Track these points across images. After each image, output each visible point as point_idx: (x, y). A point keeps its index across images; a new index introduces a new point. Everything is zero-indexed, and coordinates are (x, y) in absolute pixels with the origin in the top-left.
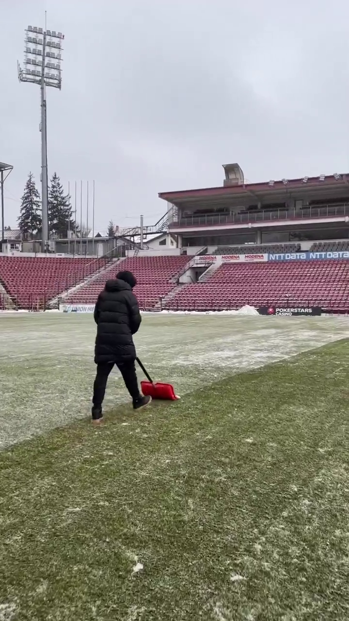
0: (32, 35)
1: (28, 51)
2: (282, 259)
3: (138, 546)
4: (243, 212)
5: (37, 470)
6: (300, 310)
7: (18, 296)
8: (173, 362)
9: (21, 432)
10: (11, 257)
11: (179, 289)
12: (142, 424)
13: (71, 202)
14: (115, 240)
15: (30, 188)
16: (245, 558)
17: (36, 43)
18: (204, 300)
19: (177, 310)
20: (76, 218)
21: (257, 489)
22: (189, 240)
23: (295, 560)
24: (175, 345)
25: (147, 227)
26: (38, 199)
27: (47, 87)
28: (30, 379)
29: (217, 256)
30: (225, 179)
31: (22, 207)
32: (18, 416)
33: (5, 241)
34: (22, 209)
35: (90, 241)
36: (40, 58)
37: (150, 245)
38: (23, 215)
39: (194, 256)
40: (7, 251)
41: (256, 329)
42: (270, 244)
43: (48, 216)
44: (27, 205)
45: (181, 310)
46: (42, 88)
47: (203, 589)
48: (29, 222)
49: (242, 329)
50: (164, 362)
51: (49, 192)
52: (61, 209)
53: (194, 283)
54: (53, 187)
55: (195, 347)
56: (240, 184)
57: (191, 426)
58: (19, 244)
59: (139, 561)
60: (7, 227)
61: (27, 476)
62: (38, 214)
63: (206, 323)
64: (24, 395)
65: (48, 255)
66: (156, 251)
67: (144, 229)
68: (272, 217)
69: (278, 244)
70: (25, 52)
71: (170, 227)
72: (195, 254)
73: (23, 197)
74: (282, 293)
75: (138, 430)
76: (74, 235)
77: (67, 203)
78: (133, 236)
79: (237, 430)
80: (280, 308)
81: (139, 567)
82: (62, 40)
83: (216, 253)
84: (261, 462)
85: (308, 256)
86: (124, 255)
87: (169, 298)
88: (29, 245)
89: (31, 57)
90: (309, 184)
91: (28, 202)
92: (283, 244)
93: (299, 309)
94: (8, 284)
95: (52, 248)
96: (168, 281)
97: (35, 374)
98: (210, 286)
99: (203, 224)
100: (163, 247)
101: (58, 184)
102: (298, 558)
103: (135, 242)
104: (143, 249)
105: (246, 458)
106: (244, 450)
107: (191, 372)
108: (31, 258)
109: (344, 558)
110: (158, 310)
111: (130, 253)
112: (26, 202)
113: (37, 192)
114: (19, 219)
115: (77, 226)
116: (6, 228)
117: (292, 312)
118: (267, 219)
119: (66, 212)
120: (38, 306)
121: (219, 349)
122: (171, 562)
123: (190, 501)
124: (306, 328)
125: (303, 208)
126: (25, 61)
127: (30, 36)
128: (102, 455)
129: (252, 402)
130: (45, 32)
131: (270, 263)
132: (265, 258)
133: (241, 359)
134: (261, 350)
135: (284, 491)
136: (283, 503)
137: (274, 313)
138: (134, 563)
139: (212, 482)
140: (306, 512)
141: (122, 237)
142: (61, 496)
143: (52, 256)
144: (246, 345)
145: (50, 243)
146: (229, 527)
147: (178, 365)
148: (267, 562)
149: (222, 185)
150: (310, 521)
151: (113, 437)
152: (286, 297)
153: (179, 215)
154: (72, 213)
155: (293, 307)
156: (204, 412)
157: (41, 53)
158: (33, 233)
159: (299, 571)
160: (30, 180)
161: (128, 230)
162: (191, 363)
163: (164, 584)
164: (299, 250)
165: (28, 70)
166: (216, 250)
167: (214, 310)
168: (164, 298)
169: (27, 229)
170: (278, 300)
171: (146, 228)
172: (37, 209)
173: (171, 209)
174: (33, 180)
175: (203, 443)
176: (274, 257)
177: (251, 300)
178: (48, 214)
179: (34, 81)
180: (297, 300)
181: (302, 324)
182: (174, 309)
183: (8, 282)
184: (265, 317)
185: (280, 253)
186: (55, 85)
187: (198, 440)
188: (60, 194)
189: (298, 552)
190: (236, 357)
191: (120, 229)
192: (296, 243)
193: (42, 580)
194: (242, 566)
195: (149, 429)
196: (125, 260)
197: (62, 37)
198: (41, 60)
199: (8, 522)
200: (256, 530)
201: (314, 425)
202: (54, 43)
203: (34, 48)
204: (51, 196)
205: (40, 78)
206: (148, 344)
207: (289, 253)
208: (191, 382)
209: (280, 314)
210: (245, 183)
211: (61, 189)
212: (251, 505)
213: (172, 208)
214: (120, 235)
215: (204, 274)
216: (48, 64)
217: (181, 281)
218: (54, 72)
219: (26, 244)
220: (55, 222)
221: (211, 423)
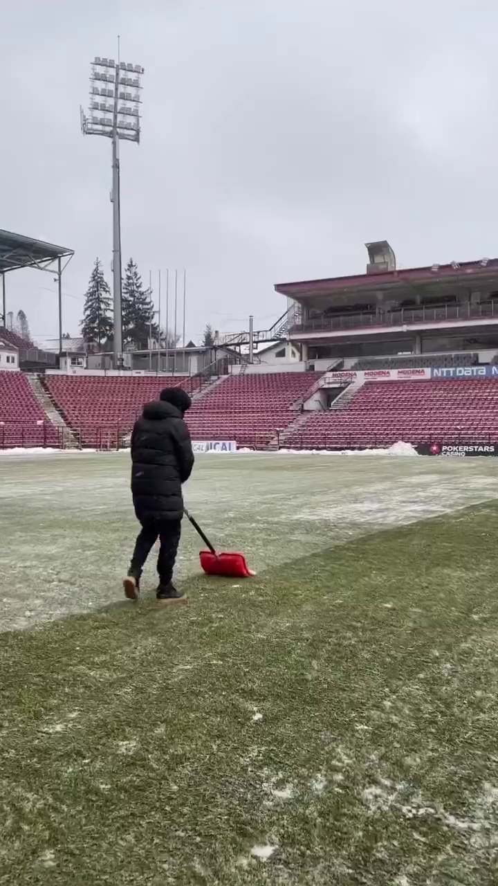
0: (101, 70)
1: (95, 92)
2: (452, 375)
3: (257, 699)
4: (394, 310)
5: (139, 631)
6: (478, 449)
7: (82, 430)
8: (296, 517)
9: (114, 593)
10: (72, 376)
11: (303, 419)
12: (257, 586)
13: (154, 299)
14: (213, 351)
15: (98, 280)
16: (373, 712)
17: (106, 81)
18: (339, 434)
19: (301, 448)
20: (160, 320)
21: (393, 652)
22: (317, 350)
23: (427, 715)
24: (298, 496)
25: (259, 332)
26: (107, 295)
27: (120, 140)
28: (114, 536)
29: (357, 372)
30: (369, 263)
31: (86, 307)
32: (106, 577)
33: (63, 354)
34: (86, 309)
35: (179, 353)
36: (111, 101)
37: (263, 358)
38: (87, 318)
39: (324, 373)
40: (66, 368)
41: (411, 475)
42: (435, 355)
43: (122, 319)
44: (93, 303)
45: (307, 448)
46: (114, 143)
47: (325, 735)
48: (95, 328)
49: (391, 475)
50: (283, 517)
51: (123, 285)
52: (139, 309)
53: (325, 411)
54: (129, 278)
55: (325, 498)
56: (390, 269)
57: (317, 589)
58: (83, 358)
59: (259, 711)
60: (66, 334)
61: (129, 636)
62: (108, 316)
63: (342, 466)
64: (109, 553)
65: (122, 373)
66: (273, 365)
67: (255, 335)
68: (437, 315)
69: (447, 354)
70: (90, 93)
71: (291, 332)
72: (326, 370)
73: (88, 293)
74: (451, 425)
75: (252, 593)
76: (157, 345)
77: (148, 300)
78: (238, 344)
79: (373, 594)
80: (448, 445)
81: (258, 716)
82: (140, 76)
83: (357, 367)
84: (400, 627)
85: (489, 371)
86: (226, 372)
87: (290, 432)
88: (96, 359)
89: (99, 99)
90: (490, 268)
91: (94, 298)
92: (454, 353)
93: (476, 447)
94: (69, 413)
95: (127, 364)
96: (288, 407)
97: (118, 530)
98: (349, 414)
99: (336, 327)
100: (282, 359)
101: (136, 274)
102: (430, 713)
103: (241, 353)
104: (252, 363)
105: (381, 623)
106: (381, 615)
107: (318, 528)
108: (99, 377)
109: (481, 714)
110: (275, 448)
111: (235, 370)
112: (91, 300)
113: (107, 286)
114: (82, 323)
115: (160, 332)
116: (64, 335)
117: (466, 452)
118: (429, 319)
119: (146, 312)
120: (108, 444)
121: (357, 500)
122: (293, 713)
123: (314, 663)
124: (482, 473)
125: (481, 303)
126: (91, 107)
127: (97, 71)
128: (211, 617)
129: (395, 564)
130: (117, 66)
131: (434, 381)
132: (427, 373)
133: (386, 513)
134: (415, 502)
135: (423, 655)
136: (421, 666)
137: (439, 452)
138: (254, 713)
139: (340, 645)
140: (446, 675)
141: (224, 347)
142: (169, 655)
143: (128, 373)
144: (394, 496)
145: (124, 356)
146: (357, 686)
147: (302, 519)
148: (396, 715)
149: (364, 272)
150: (448, 682)
151: (223, 599)
152: (457, 429)
153: (302, 315)
154: (154, 314)
155: (467, 444)
156: (333, 574)
157: (112, 93)
158: (101, 341)
159: (430, 724)
160: (96, 270)
161: (232, 337)
162: (318, 518)
163: (285, 730)
164: (476, 363)
165: (94, 118)
166: (356, 364)
167: (353, 449)
168: (282, 431)
169: (92, 337)
170: (445, 434)
171: (256, 334)
172: (106, 310)
173: (291, 308)
174: (100, 269)
175: (331, 607)
176: (441, 372)
177: (407, 434)
178: (122, 316)
179: (103, 133)
180: (472, 434)
181: (478, 468)
182: (297, 447)
183: (68, 411)
184: (426, 457)
185: (448, 368)
186: (131, 138)
187: (325, 604)
188: (138, 287)
189: (431, 708)
190: (380, 511)
191: (221, 335)
192: (472, 353)
193: (159, 723)
194: (368, 719)
195: (265, 591)
196: (228, 378)
197: (141, 71)
198: (113, 104)
199: (115, 676)
200: (387, 689)
201: (472, 590)
202: (131, 79)
203: (104, 87)
204: (125, 291)
205: (111, 128)
206: (261, 494)
207: (462, 366)
208: (318, 540)
209: (448, 453)
210: (397, 269)
211: (140, 281)
212: (384, 668)
213: (293, 306)
214: (221, 344)
215: (338, 397)
216: (122, 109)
217: (305, 408)
218: (131, 120)
219: (91, 358)
220: (131, 326)
221: (343, 586)
